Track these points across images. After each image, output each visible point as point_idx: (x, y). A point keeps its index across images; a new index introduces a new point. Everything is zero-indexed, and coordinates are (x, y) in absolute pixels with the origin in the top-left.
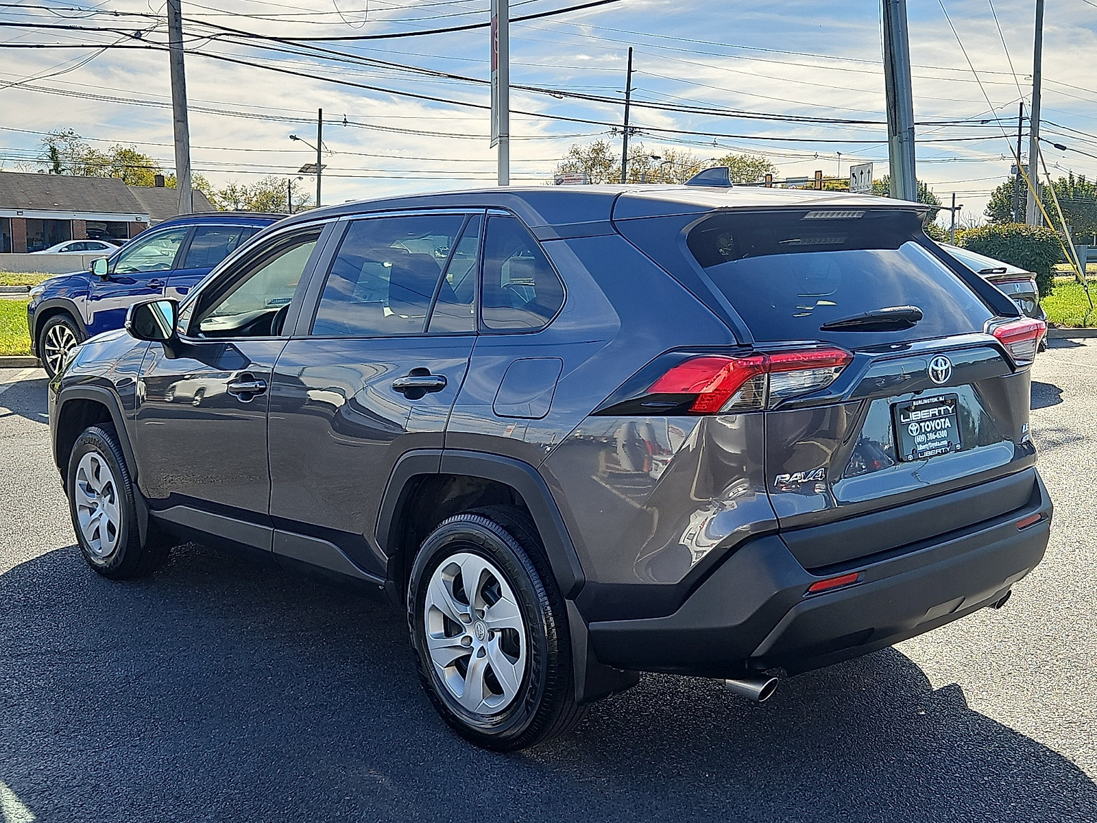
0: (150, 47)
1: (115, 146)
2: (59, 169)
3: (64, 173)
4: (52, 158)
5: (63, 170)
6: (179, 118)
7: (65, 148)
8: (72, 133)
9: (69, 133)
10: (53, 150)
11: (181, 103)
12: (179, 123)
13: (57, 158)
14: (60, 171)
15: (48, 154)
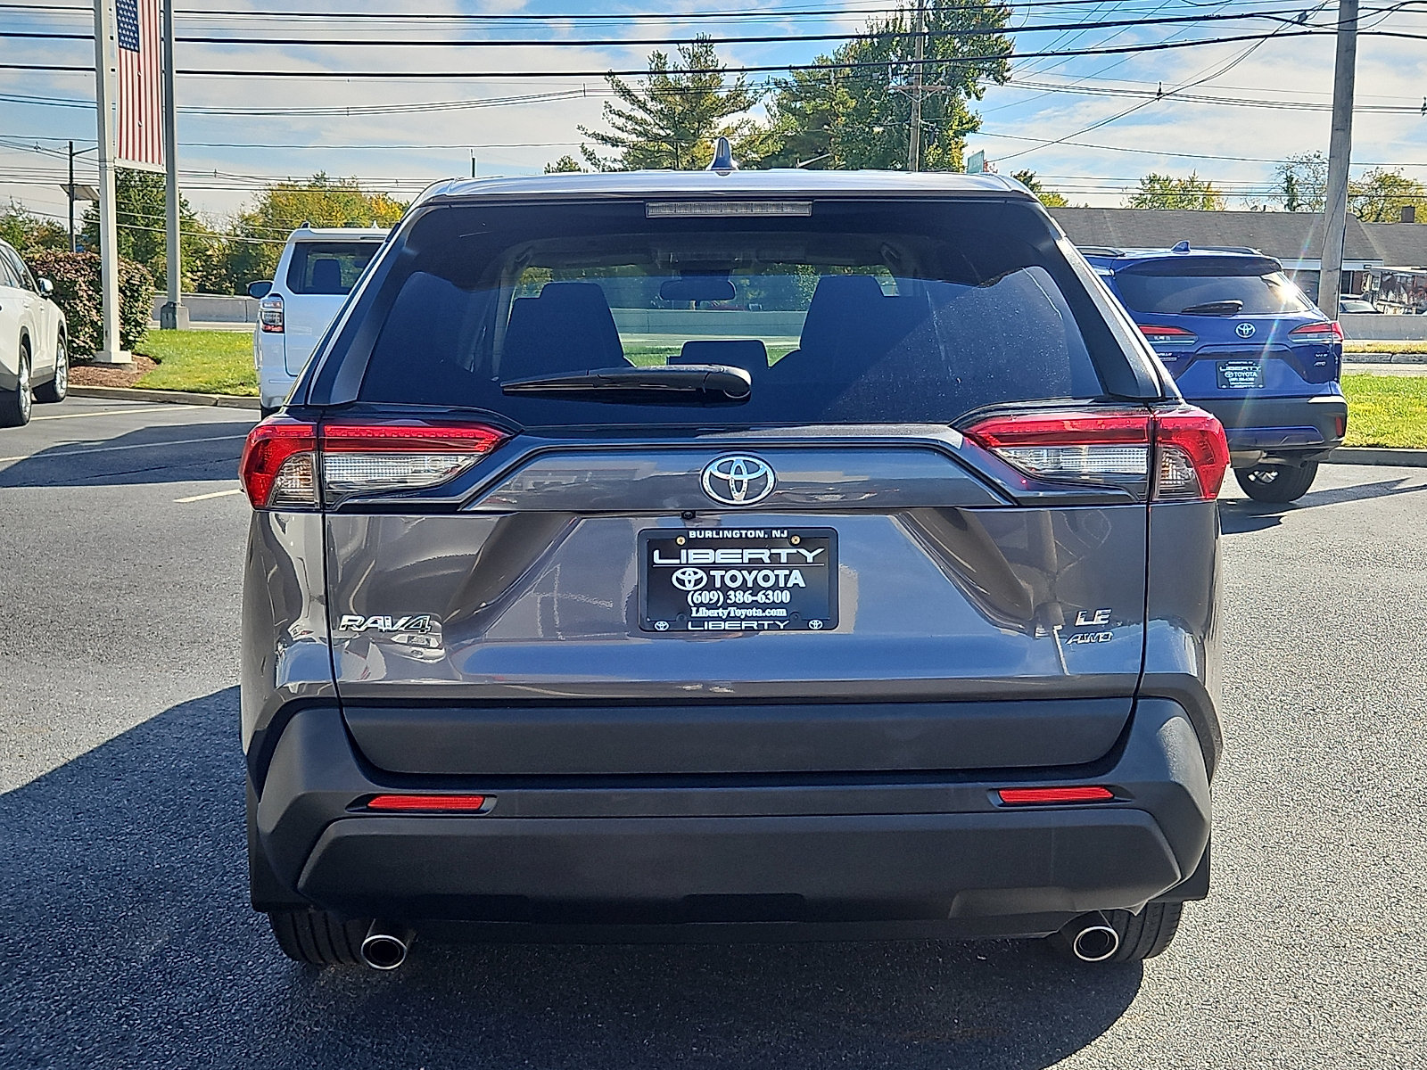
0: (1310, 33)
1: (1374, 170)
2: (1295, 204)
3: (1299, 210)
4: (1287, 192)
5: (1299, 205)
6: (1339, 126)
7: (1306, 176)
8: (1319, 156)
9: (1315, 156)
10: (1289, 180)
11: (1344, 105)
12: (1339, 133)
13: (1292, 190)
14: (1295, 208)
15: (1283, 185)
